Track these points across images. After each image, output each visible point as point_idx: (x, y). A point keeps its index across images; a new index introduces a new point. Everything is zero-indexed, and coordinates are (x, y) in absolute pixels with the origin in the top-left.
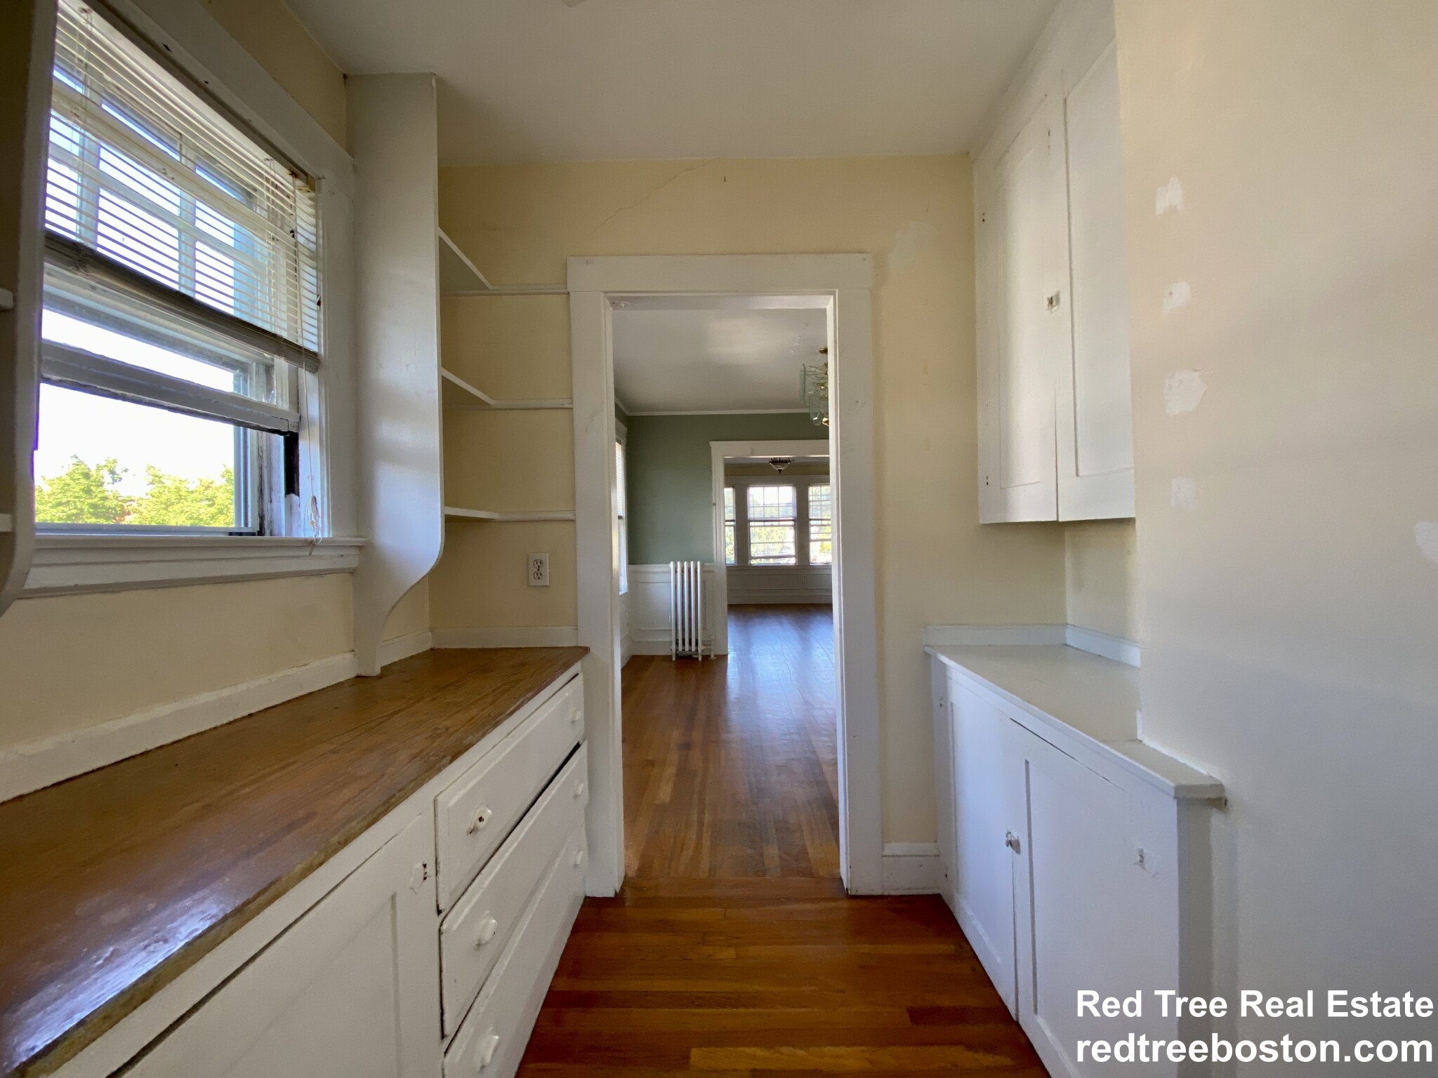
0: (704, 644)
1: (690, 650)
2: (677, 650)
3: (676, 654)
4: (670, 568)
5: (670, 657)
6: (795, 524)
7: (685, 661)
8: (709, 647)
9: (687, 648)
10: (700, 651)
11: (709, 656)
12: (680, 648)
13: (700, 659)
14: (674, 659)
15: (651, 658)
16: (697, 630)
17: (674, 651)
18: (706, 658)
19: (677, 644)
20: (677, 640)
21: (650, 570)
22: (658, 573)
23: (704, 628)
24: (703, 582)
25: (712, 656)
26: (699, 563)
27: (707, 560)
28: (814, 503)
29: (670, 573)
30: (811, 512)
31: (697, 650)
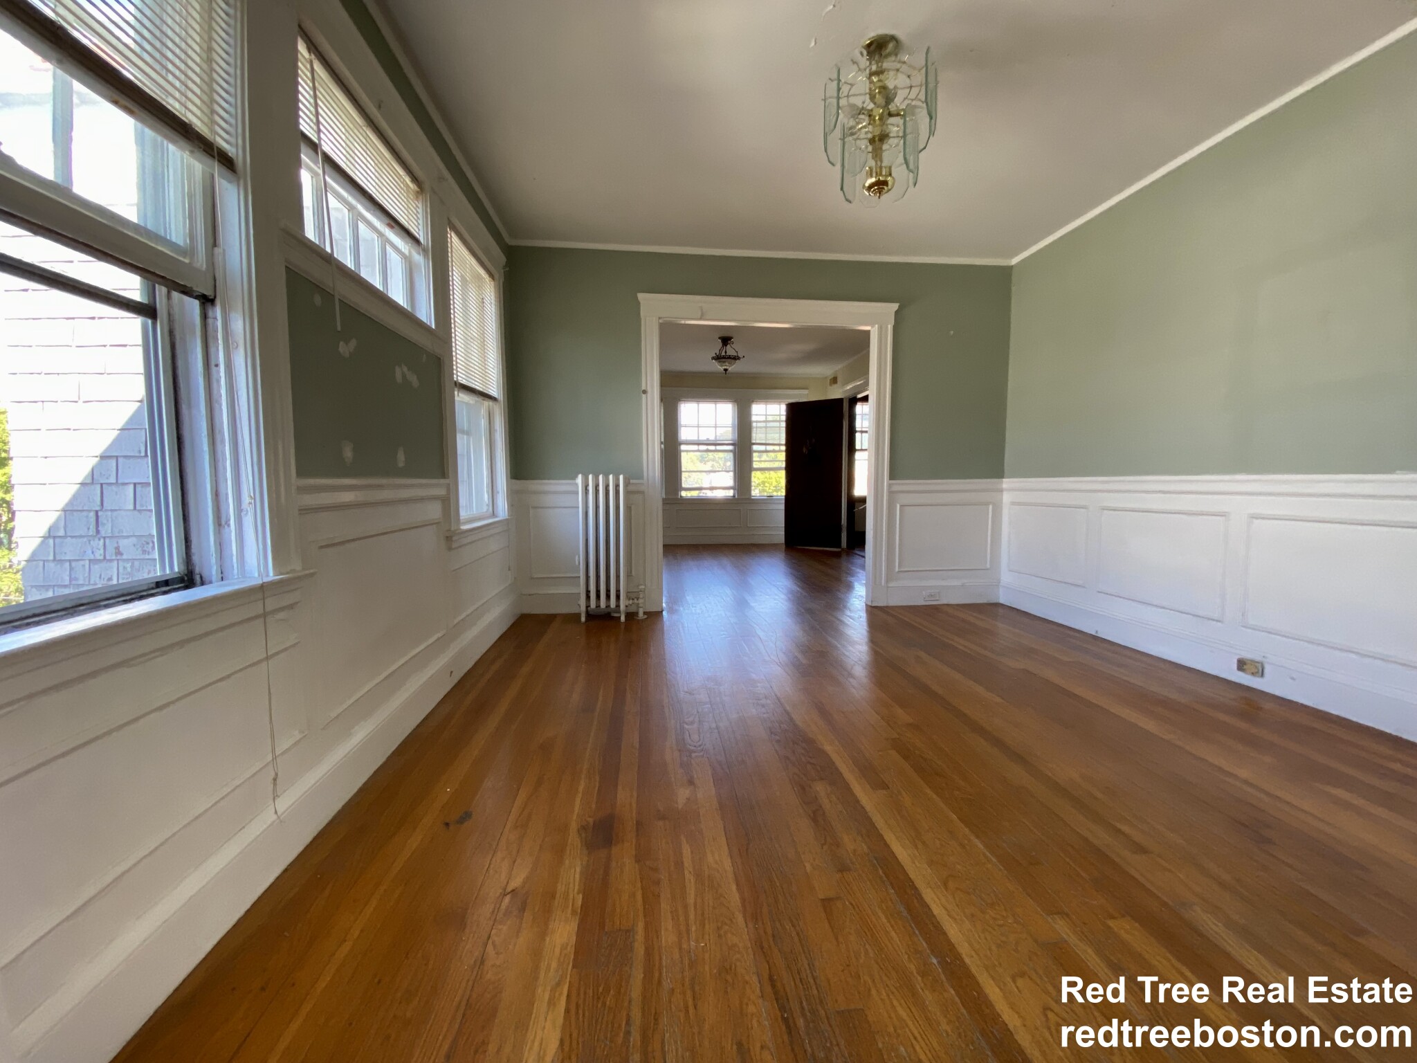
0: (629, 598)
1: (608, 606)
2: (588, 607)
3: (587, 612)
4: (577, 484)
5: (579, 615)
6: (735, 449)
7: (601, 621)
8: (636, 601)
9: (603, 604)
10: (622, 607)
11: (637, 614)
12: (593, 604)
13: (623, 619)
14: (583, 619)
15: (551, 618)
16: (618, 577)
17: (583, 609)
18: (631, 616)
19: (588, 597)
20: (588, 592)
21: (546, 488)
22: (555, 493)
23: (629, 575)
24: (628, 508)
25: (641, 615)
26: (621, 477)
27: (633, 476)
28: (759, 425)
29: (577, 493)
30: (754, 435)
31: (618, 606)
